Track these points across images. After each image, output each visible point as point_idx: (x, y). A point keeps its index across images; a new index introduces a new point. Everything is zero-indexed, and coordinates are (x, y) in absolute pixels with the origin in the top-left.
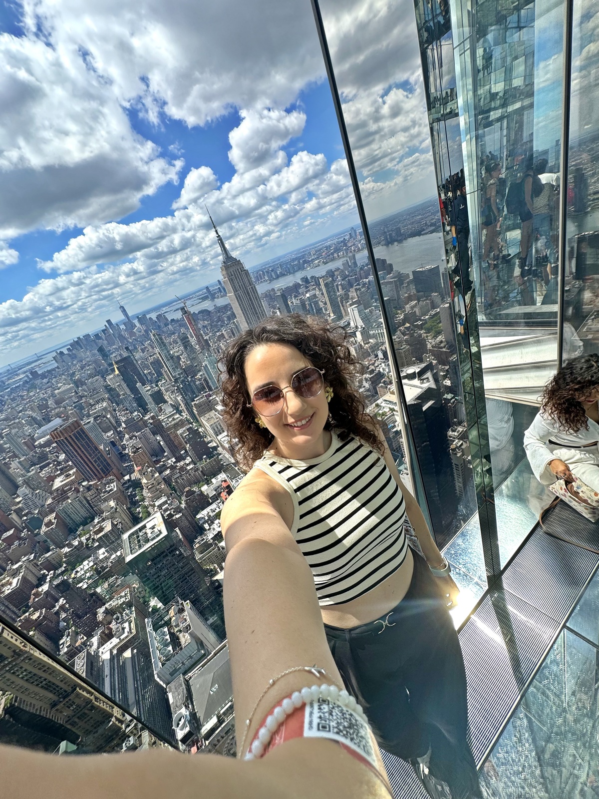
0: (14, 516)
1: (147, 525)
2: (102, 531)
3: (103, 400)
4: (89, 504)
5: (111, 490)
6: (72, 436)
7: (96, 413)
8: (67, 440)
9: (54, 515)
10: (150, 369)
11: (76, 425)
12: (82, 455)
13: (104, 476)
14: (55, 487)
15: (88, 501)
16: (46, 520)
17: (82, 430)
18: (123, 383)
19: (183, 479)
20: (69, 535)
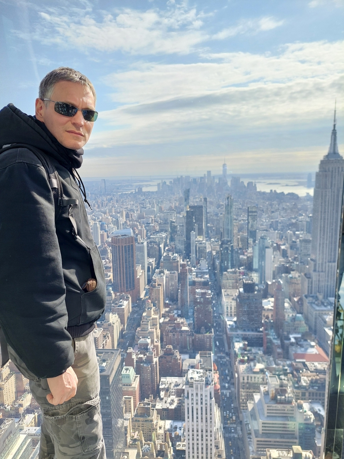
3: (166, 231)
5: (121, 306)
6: (124, 247)
7: (153, 238)
8: (119, 248)
10: (213, 224)
11: (131, 240)
12: (121, 265)
17: (132, 245)
18: (184, 225)
19: (174, 335)
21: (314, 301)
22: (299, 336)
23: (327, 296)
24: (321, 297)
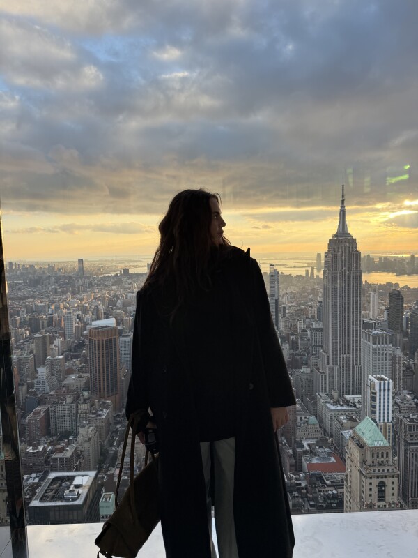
0: (25, 388)
1: (77, 478)
2: (61, 452)
4: (77, 417)
5: (100, 415)
6: (104, 341)
8: (98, 342)
9: (46, 408)
11: (113, 332)
12: (101, 364)
13: (106, 396)
14: (66, 382)
15: (77, 413)
16: (38, 408)
17: (115, 339)
20: (44, 436)
21: (329, 400)
22: (314, 442)
23: (343, 395)
24: (336, 396)
